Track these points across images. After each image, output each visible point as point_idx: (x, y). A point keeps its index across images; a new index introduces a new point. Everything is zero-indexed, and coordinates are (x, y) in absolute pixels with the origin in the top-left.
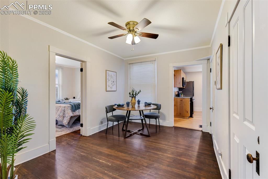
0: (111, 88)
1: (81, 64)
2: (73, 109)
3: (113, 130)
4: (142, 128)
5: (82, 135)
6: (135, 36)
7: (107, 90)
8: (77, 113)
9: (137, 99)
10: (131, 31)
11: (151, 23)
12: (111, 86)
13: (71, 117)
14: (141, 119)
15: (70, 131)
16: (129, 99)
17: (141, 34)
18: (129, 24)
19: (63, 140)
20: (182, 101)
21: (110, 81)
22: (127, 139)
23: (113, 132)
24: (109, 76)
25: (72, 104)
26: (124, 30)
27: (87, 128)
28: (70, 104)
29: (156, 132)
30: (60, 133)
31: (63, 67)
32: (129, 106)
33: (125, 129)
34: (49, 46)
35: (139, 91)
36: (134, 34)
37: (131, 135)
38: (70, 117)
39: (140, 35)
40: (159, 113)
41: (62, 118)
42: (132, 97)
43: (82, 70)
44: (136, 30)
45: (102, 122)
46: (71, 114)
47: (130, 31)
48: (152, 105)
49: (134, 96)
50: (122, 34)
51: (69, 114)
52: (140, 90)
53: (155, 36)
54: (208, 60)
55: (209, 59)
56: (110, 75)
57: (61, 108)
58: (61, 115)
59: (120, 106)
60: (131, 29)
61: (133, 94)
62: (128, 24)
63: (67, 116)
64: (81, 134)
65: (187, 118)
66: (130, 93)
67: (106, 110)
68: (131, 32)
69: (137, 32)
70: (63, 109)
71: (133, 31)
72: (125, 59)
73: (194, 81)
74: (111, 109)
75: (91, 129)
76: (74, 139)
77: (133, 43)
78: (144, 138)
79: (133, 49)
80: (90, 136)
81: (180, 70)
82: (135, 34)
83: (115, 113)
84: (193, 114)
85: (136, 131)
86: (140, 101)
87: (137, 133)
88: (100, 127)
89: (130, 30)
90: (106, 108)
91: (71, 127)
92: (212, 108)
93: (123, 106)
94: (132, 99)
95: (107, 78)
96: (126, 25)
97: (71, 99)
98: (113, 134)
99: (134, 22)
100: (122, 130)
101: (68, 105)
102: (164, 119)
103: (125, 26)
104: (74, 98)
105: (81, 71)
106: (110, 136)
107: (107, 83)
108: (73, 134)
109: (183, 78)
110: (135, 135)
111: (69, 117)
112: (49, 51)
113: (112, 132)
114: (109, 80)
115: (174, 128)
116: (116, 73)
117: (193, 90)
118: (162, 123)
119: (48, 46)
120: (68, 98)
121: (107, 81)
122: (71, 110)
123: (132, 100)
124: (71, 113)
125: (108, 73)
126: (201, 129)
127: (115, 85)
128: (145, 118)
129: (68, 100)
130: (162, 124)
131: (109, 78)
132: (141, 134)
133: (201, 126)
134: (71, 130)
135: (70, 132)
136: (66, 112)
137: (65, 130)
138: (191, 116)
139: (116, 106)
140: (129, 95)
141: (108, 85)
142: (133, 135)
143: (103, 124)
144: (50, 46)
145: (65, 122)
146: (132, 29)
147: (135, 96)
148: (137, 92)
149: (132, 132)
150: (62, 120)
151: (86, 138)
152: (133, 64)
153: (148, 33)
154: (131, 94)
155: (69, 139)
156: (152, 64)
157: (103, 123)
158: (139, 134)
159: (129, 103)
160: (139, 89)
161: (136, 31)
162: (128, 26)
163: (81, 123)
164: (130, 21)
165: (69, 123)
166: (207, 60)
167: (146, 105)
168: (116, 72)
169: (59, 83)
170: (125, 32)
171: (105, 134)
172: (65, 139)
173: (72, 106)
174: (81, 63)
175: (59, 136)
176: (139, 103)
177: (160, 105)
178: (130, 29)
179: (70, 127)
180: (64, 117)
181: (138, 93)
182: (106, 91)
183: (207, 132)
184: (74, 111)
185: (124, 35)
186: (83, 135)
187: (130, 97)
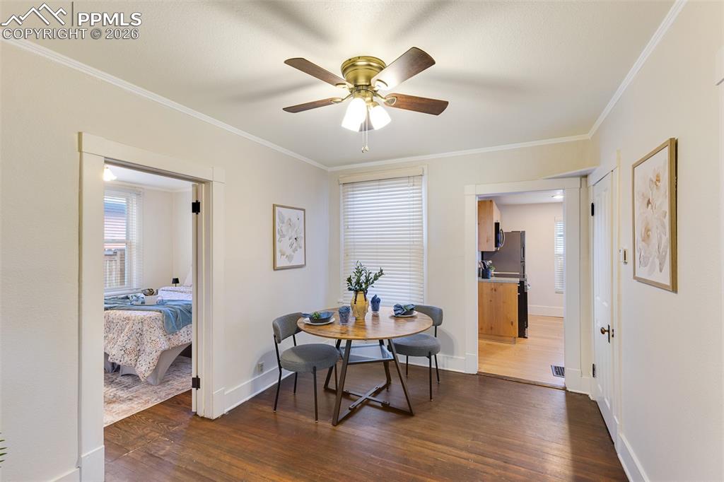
0: (290, 258)
1: (195, 188)
2: (170, 327)
3: (295, 392)
4: (384, 383)
5: (196, 414)
6: (374, 106)
7: (278, 265)
8: (182, 338)
9: (370, 297)
10: (361, 88)
11: (433, 63)
12: (289, 251)
13: (164, 352)
14: (381, 359)
15: (160, 398)
16: (347, 298)
17: (393, 100)
18: (354, 65)
19: (132, 438)
20: (495, 290)
21: (287, 238)
22: (341, 428)
23: (295, 400)
24: (283, 223)
25: (166, 309)
26: (337, 84)
27: (214, 393)
28: (160, 312)
29: (431, 399)
30: (124, 406)
31: (143, 189)
32: (347, 321)
33: (332, 385)
34: (80, 134)
35: (377, 272)
36: (369, 99)
37: (354, 411)
38: (159, 353)
39: (388, 101)
40: (436, 336)
41: (133, 357)
42: (357, 292)
43: (196, 207)
44: (376, 85)
45: (262, 365)
46: (163, 344)
47: (357, 89)
48: (415, 313)
49: (362, 286)
50: (332, 100)
51: (157, 342)
52: (381, 271)
53: (436, 107)
54: (583, 179)
55: (586, 176)
56: (286, 219)
57: (130, 325)
58: (128, 346)
59: (319, 320)
60: (362, 81)
61: (358, 283)
62: (350, 66)
63: (148, 350)
64: (194, 410)
65: (510, 342)
66: (349, 280)
67: (273, 333)
68: (359, 91)
69: (378, 93)
70: (136, 327)
71: (367, 91)
72: (329, 170)
73: (524, 232)
74: (289, 326)
75: (226, 393)
76: (171, 433)
77: (367, 127)
78: (394, 424)
79: (367, 148)
80: (223, 415)
81: (491, 201)
82: (372, 101)
83: (304, 339)
84: (527, 327)
85: (367, 396)
86: (378, 301)
87: (371, 403)
88: (255, 384)
89: (356, 86)
90: (275, 328)
91: (163, 382)
92: (606, 329)
93: (327, 319)
94: (356, 297)
95: (277, 227)
96: (344, 71)
97: (166, 288)
98: (295, 407)
99: (369, 61)
100: (323, 389)
101: (153, 314)
102: (451, 351)
103: (340, 72)
104: (176, 281)
105: (193, 212)
106: (287, 417)
107: (277, 243)
108: (168, 411)
109: (497, 225)
110: (367, 409)
111: (155, 355)
112: (80, 150)
113: (293, 397)
114: (283, 236)
115: (480, 380)
116: (303, 212)
117: (524, 256)
118: (446, 362)
119: (76, 136)
120: (155, 291)
121: (278, 236)
122: (161, 331)
123: (356, 300)
124: (163, 339)
125: (279, 212)
126: (559, 381)
127: (300, 247)
128: (397, 353)
129: (153, 296)
130: (443, 367)
131: (284, 229)
132: (386, 407)
133: (560, 371)
134: (162, 394)
135: (160, 401)
136: (146, 337)
137: (144, 393)
138: (522, 334)
139: (307, 320)
140: (345, 285)
141: (280, 251)
142: (361, 408)
143: (264, 373)
144: (83, 134)
145: (144, 368)
146: (364, 84)
147: (364, 287)
148: (372, 276)
149: (355, 401)
150: (133, 363)
151: (209, 425)
152: (355, 185)
153: (417, 98)
154: (354, 281)
155: (152, 431)
156: (414, 185)
157: (264, 368)
158: (380, 405)
159: (347, 309)
160: (377, 266)
161: (375, 89)
162: (351, 74)
163: (194, 376)
164: (359, 58)
165: (156, 370)
166: (579, 179)
167: (399, 316)
168: (304, 210)
169: (127, 239)
170: (343, 91)
171: (269, 409)
172: (140, 432)
173: (168, 316)
174: (193, 185)
175: (122, 421)
176: (375, 308)
177: (441, 312)
178: (359, 84)
179: (158, 381)
180: (139, 353)
181: (376, 278)
182: (274, 270)
183: (581, 394)
184: (173, 332)
185: (337, 102)
186: (201, 414)
187: (350, 289)
